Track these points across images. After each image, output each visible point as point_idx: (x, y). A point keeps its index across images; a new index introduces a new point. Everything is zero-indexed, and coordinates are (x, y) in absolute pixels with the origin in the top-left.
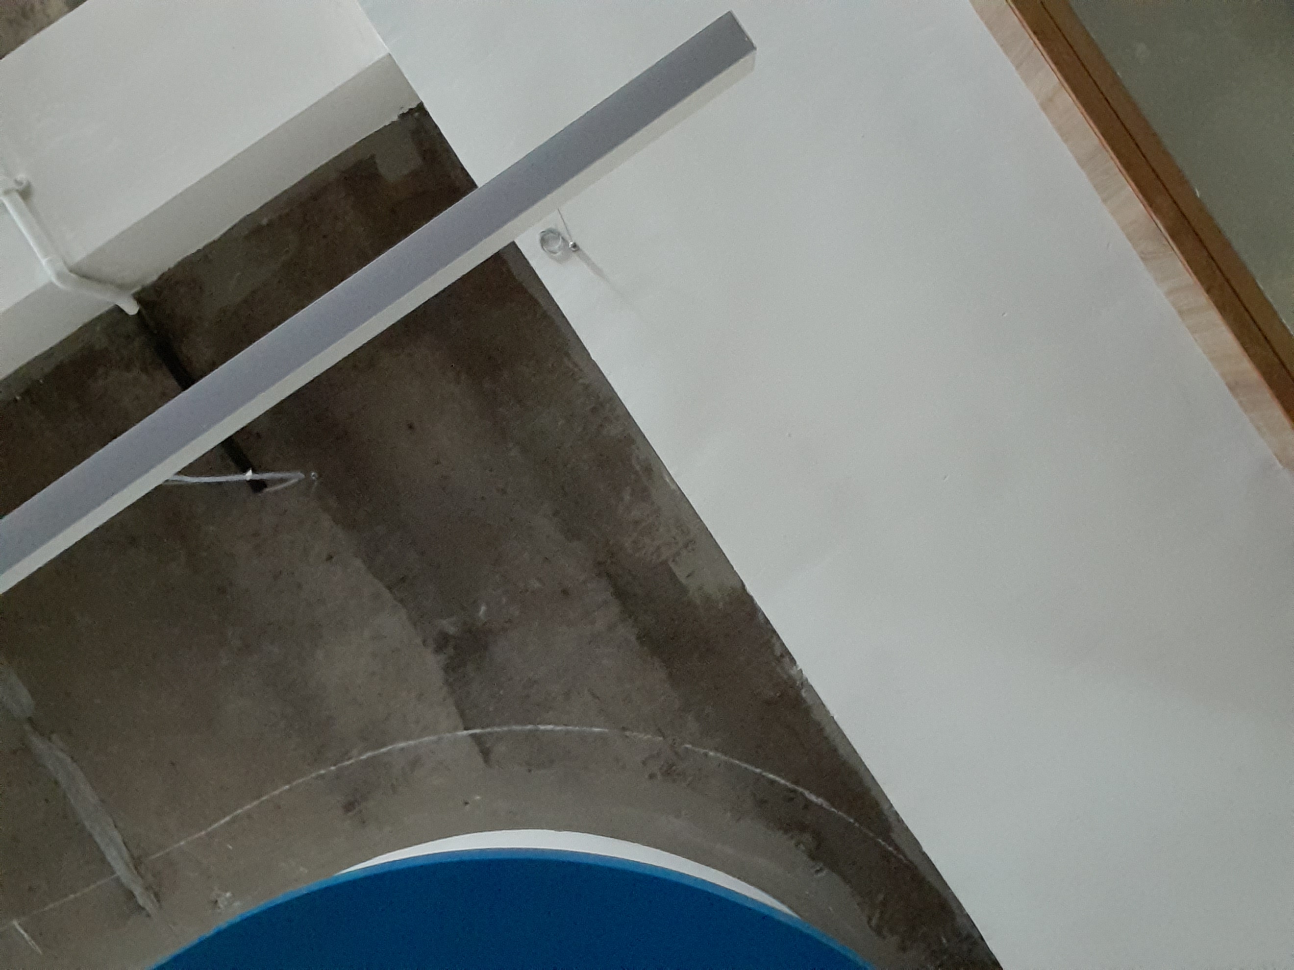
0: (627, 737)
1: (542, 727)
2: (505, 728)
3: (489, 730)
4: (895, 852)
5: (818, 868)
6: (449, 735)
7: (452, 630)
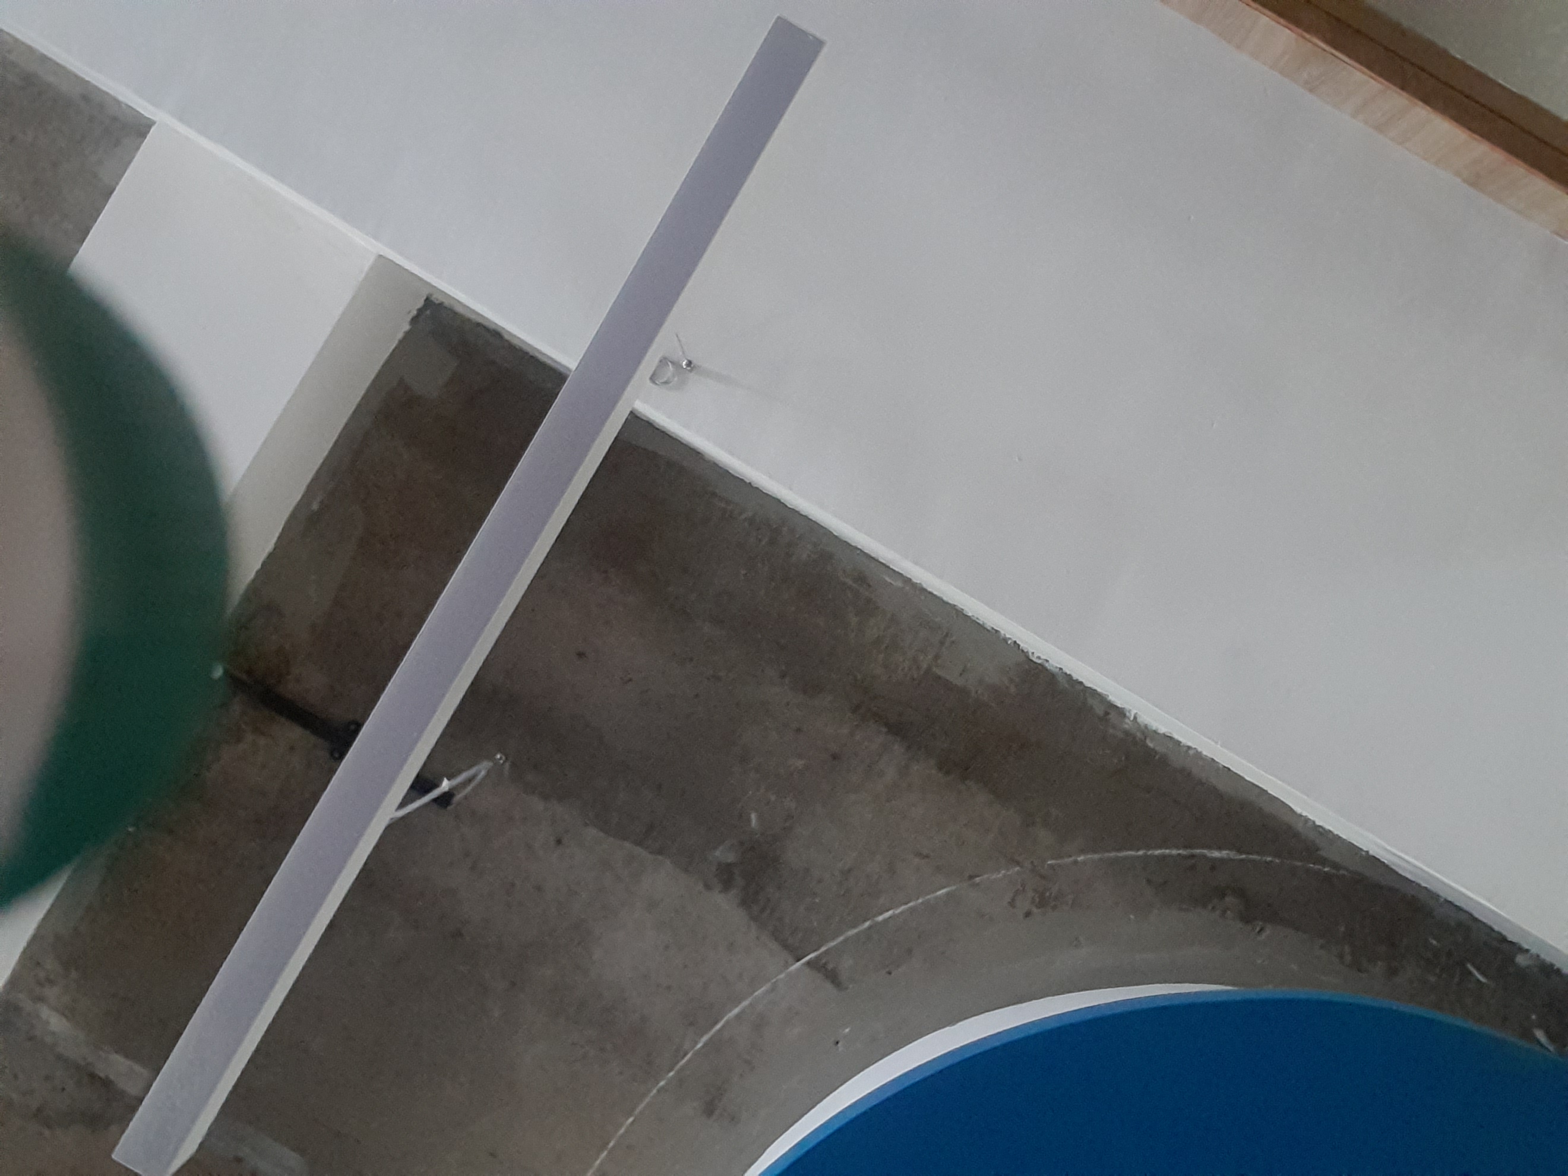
0: (978, 884)
1: (880, 918)
2: (841, 939)
3: (823, 949)
4: (1334, 871)
5: (1258, 929)
6: (782, 976)
7: (731, 858)
